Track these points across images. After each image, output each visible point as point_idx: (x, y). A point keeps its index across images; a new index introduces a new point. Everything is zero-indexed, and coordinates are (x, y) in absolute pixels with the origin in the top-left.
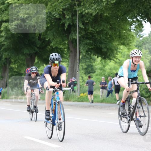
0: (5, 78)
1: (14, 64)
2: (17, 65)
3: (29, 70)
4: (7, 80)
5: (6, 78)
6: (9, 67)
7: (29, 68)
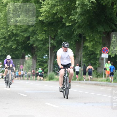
0: (78, 58)
1: (90, 42)
2: (92, 43)
3: (105, 49)
4: (80, 60)
5: (80, 57)
6: (83, 45)
7: (105, 47)
